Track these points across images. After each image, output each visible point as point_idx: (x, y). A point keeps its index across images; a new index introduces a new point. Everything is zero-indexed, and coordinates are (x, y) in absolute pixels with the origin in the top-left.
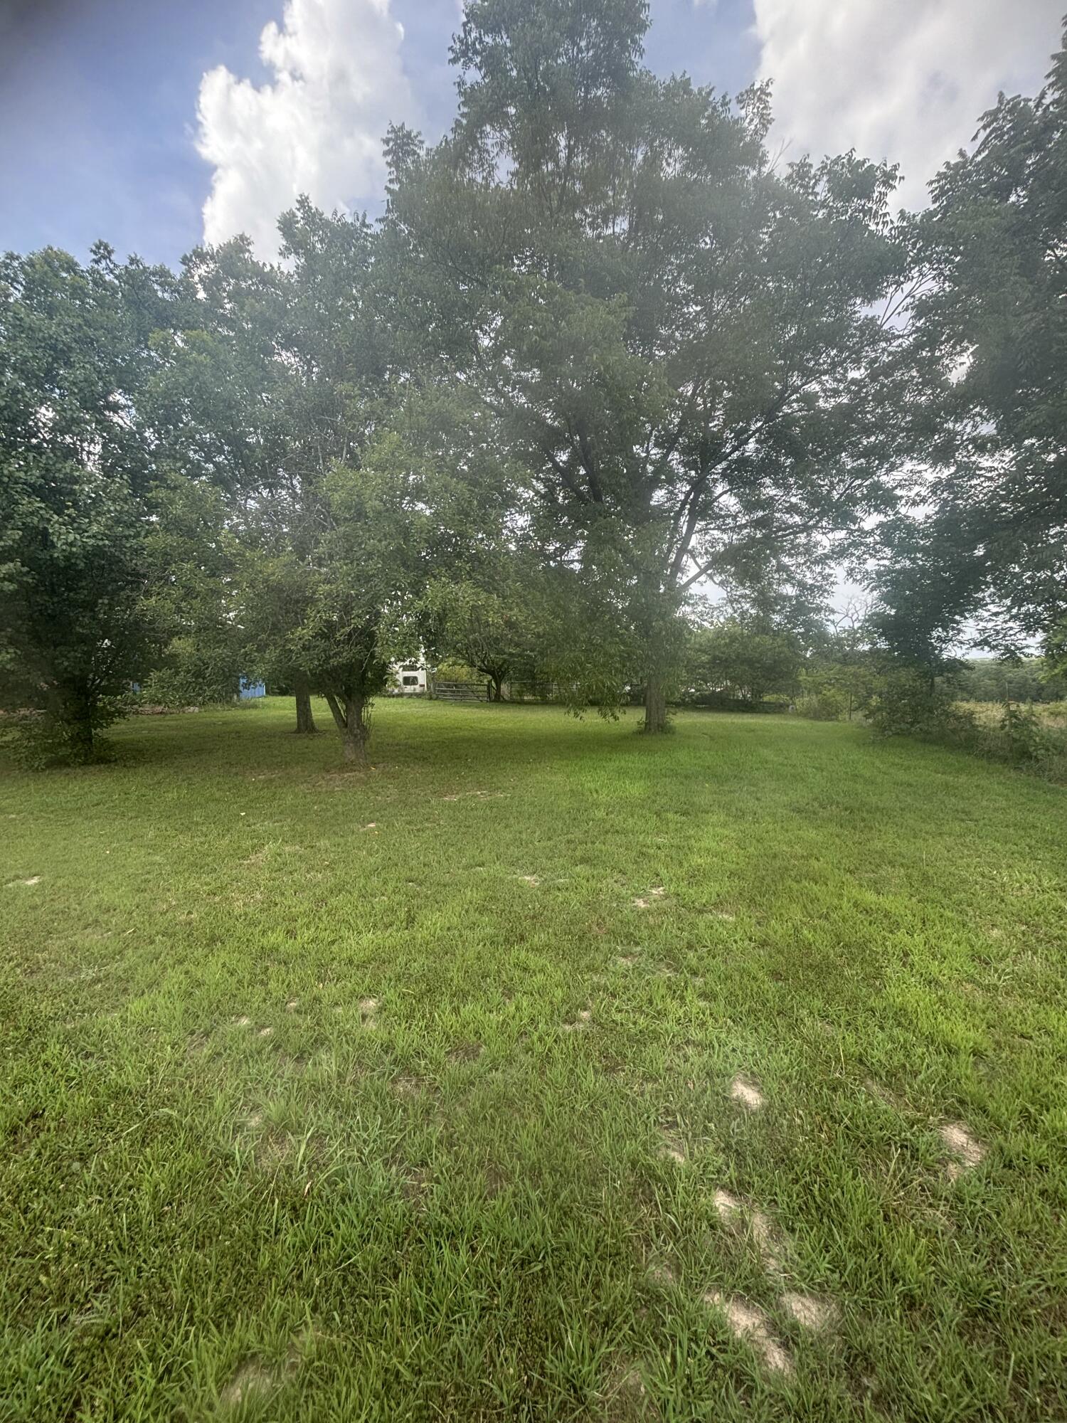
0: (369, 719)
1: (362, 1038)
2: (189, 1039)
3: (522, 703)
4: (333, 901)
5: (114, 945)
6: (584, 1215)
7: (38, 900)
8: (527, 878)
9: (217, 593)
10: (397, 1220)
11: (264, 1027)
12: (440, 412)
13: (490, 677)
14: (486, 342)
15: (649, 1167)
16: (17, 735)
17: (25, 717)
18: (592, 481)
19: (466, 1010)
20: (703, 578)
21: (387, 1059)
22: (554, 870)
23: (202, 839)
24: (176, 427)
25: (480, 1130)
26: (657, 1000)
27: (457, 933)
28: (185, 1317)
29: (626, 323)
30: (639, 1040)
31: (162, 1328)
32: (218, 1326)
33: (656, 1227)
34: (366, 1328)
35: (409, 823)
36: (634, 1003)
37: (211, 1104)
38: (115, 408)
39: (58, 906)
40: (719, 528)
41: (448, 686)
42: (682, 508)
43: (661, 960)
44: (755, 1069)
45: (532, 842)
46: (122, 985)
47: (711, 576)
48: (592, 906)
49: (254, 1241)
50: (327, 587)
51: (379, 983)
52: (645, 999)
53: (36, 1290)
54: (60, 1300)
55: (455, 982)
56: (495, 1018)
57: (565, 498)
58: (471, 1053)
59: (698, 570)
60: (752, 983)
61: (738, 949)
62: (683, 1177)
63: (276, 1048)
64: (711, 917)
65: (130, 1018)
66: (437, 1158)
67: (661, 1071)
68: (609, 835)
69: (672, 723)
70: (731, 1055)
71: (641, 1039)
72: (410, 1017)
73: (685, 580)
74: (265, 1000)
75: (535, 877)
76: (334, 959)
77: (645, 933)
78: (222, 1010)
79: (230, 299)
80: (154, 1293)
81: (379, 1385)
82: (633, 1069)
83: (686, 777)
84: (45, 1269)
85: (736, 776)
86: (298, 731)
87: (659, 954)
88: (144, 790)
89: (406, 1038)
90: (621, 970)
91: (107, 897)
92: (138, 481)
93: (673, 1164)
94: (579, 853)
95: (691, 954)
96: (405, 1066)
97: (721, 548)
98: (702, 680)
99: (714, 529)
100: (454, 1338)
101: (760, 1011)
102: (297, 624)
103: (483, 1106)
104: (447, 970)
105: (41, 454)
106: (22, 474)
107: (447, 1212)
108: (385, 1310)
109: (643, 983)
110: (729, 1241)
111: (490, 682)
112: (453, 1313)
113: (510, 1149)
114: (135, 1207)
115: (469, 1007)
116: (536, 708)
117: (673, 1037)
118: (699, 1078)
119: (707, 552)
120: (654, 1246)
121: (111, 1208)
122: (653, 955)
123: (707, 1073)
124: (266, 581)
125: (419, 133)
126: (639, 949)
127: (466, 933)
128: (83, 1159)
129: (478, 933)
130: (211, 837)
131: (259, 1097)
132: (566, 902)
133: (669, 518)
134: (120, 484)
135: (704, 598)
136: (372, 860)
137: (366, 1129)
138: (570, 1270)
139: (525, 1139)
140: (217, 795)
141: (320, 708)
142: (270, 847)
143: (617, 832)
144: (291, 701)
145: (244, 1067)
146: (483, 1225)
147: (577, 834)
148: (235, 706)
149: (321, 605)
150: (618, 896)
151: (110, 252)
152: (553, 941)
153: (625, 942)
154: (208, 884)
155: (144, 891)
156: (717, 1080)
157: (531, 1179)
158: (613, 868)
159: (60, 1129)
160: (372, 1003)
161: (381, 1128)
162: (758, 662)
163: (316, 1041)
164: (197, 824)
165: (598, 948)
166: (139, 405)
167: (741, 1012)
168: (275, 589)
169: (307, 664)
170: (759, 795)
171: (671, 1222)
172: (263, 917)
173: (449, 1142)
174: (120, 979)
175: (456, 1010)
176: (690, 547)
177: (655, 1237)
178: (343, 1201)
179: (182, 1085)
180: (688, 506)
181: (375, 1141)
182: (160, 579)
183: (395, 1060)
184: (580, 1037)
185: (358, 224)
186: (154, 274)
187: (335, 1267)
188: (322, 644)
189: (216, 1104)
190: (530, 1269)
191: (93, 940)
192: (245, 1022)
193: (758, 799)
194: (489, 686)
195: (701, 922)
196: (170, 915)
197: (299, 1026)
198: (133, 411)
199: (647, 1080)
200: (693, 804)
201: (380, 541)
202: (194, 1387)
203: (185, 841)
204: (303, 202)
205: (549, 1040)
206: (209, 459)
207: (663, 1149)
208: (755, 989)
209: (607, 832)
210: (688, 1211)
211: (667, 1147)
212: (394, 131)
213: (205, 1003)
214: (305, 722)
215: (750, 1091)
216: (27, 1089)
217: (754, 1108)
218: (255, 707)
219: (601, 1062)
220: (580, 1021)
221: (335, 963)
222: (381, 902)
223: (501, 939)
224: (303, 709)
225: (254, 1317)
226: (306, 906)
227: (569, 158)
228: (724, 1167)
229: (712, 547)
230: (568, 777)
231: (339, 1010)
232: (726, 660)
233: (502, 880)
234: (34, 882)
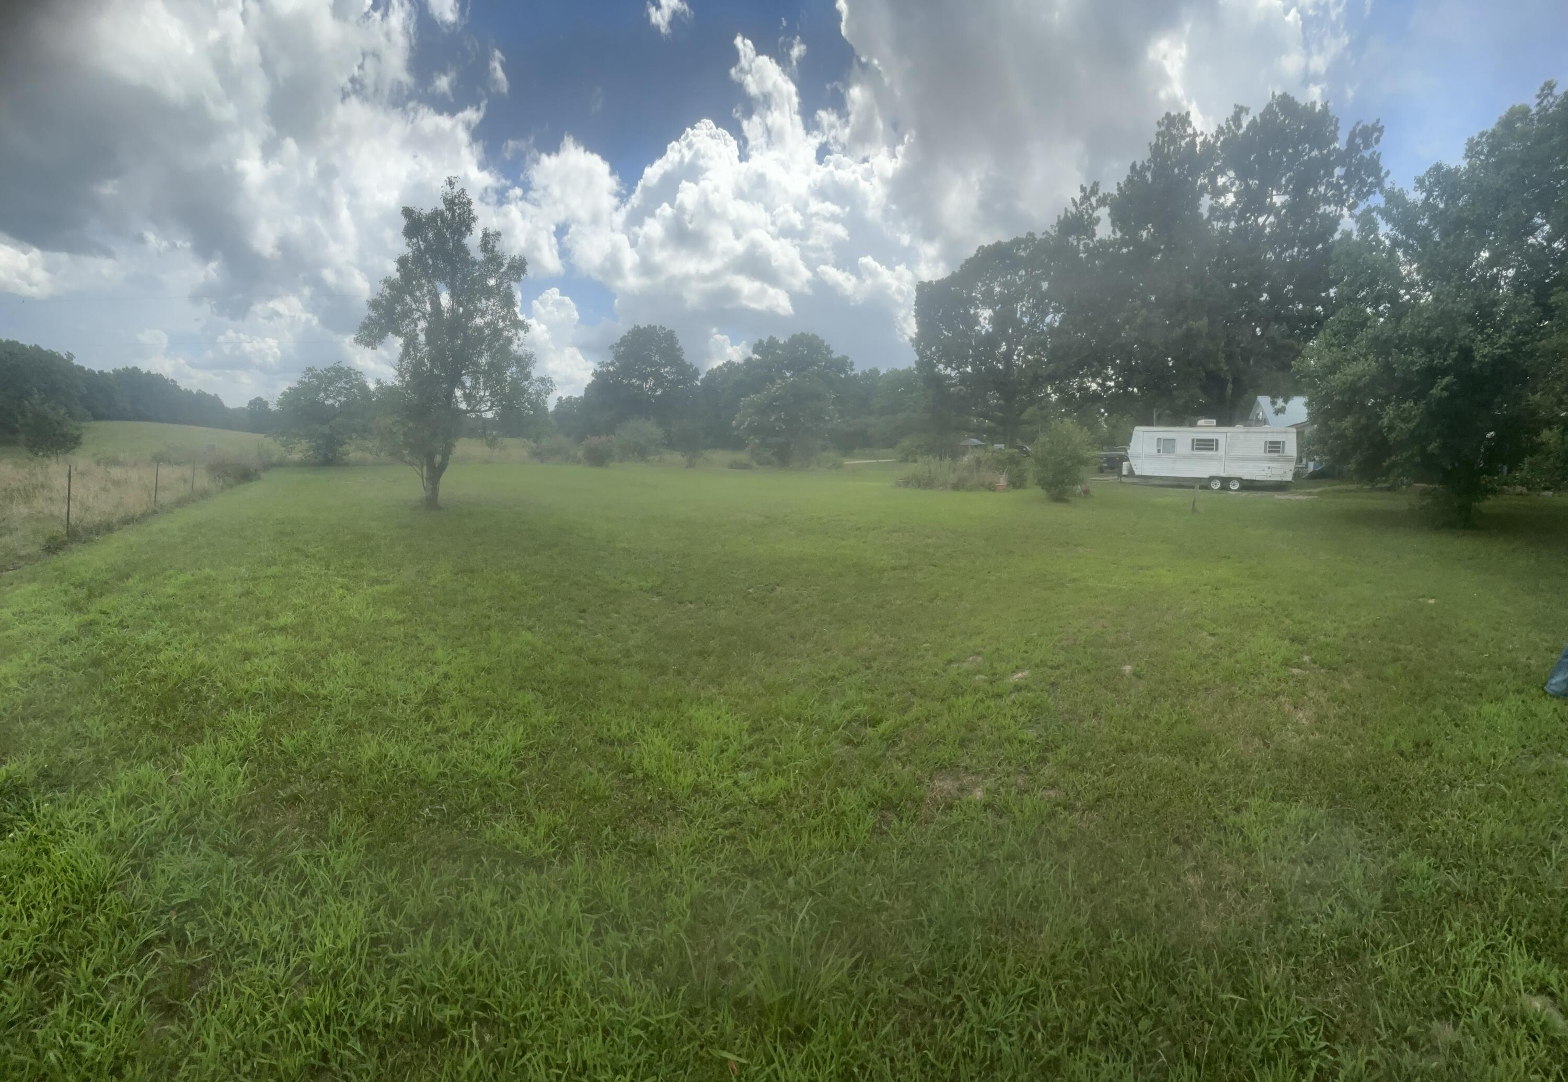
2: (1522, 750)
5: (1476, 661)
7: (1435, 615)
16: (1430, 502)
17: (1435, 490)
28: (1506, 927)
31: (1491, 920)
32: (1528, 951)
38: (1532, 231)
39: (1445, 623)
46: (1479, 691)
53: (1424, 839)
54: (1435, 855)
65: (1483, 715)
80: (1488, 896)
84: (1429, 831)
88: (1502, 555)
91: (1474, 627)
114: (1480, 836)
121: (1466, 826)
128: (1452, 786)
155: (1497, 630)
159: (1441, 760)
164: (1542, 591)
166: (1552, 219)
174: (1477, 686)
191: (1464, 652)
196: (1514, 655)
198: (1547, 227)
202: (1508, 972)
203: (1530, 602)
213: (1537, 732)
216: (1425, 726)
234: (1432, 601)
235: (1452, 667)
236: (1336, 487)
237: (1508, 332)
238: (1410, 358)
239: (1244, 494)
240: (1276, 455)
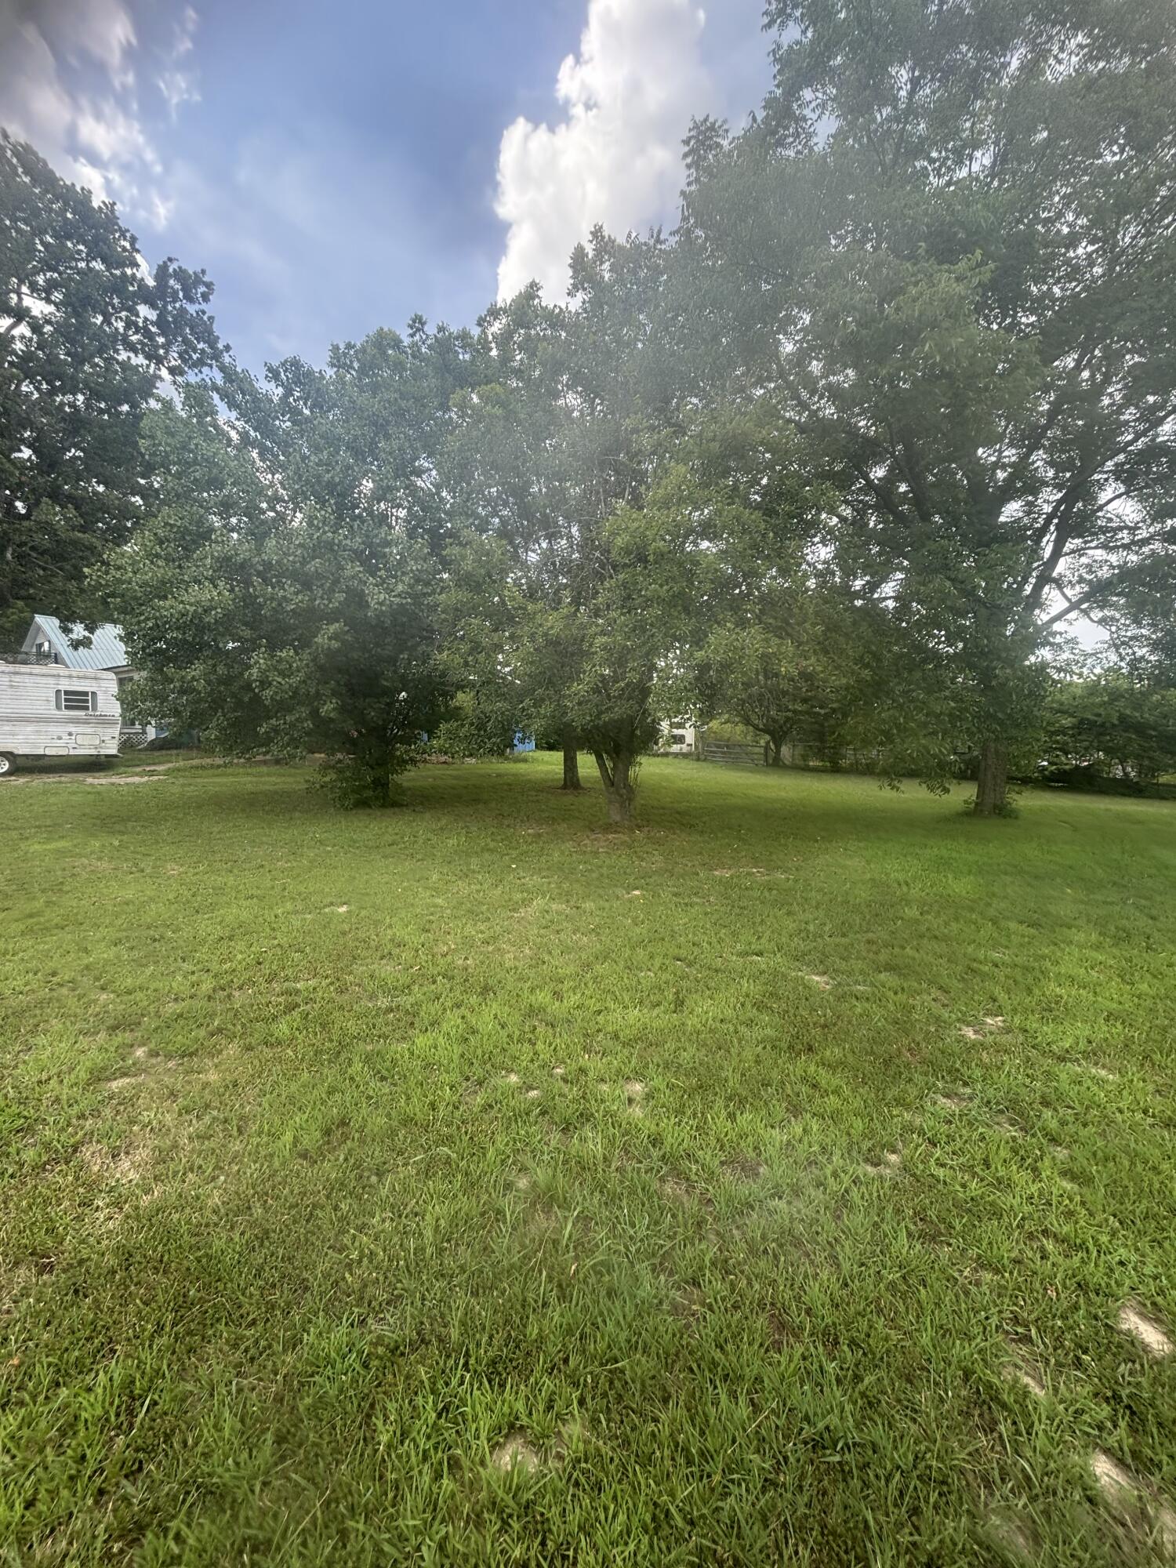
0: (636, 779)
1: (629, 1123)
2: (464, 1084)
3: (807, 769)
4: (599, 969)
5: (404, 980)
6: (897, 1417)
7: (346, 927)
8: (816, 978)
9: (498, 648)
10: (667, 1338)
11: (531, 1088)
12: (734, 436)
13: (768, 737)
14: (788, 348)
15: (989, 1386)
16: (334, 777)
17: (340, 761)
18: (919, 500)
19: (745, 1118)
20: (1073, 615)
21: (655, 1153)
22: (850, 973)
23: (478, 887)
24: (468, 484)
25: (761, 1264)
26: (996, 1163)
27: (732, 1029)
28: (462, 1361)
29: (980, 290)
30: (969, 1211)
31: (442, 1363)
32: (490, 1382)
33: (1001, 1469)
34: (634, 1447)
35: (675, 895)
36: (961, 1160)
37: (484, 1155)
38: (419, 473)
39: (362, 935)
40: (1105, 546)
41: (718, 746)
42: (1048, 521)
43: (1001, 1112)
44: (1159, 1300)
45: (821, 936)
46: (410, 1019)
47: (1086, 612)
48: (902, 1025)
49: (523, 1306)
50: (604, 639)
51: (646, 1066)
52: (978, 1157)
53: (342, 1284)
54: (360, 1301)
55: (731, 1083)
56: (778, 1136)
57: (877, 523)
58: (749, 1170)
59: (1067, 605)
60: (1150, 1174)
61: (1124, 1121)
62: (1044, 1417)
63: (543, 1113)
64: (1079, 1069)
65: (416, 1052)
66: (710, 1282)
67: (1006, 1261)
68: (925, 941)
69: (1014, 805)
70: (1118, 1270)
71: (978, 1210)
72: (680, 1112)
73: (1045, 617)
74: (532, 1061)
75: (825, 978)
76: (599, 1031)
77: (978, 1073)
78: (494, 1063)
79: (521, 349)
80: (436, 1325)
81: (648, 1518)
82: (962, 1246)
83: (1036, 877)
84: (349, 1266)
85: (1115, 884)
86: (565, 787)
87: (998, 1103)
88: (430, 835)
89: (677, 1135)
90: (943, 1113)
91: (400, 933)
92: (437, 542)
93: (1026, 1394)
94: (883, 957)
95: (1048, 1114)
96: (674, 1165)
97: (1104, 573)
98: (1060, 750)
99: (1096, 548)
100: (731, 1500)
101: (1165, 1218)
102: (571, 679)
103: (764, 1237)
104: (721, 1068)
105: (363, 522)
106: (348, 542)
107: (722, 1348)
108: (653, 1434)
109: (975, 1136)
110: (1120, 1531)
111: (768, 743)
112: (732, 1471)
113: (798, 1299)
114: (421, 1234)
115: (748, 1116)
116: (824, 776)
117: (1023, 1219)
118: (1065, 1287)
119: (1081, 580)
120: (998, 1494)
121: (401, 1228)
122: (989, 1102)
123: (1079, 1285)
124: (546, 634)
125: (725, 122)
126: (968, 1091)
127: (743, 1029)
128: (380, 1174)
129: (757, 1033)
130: (486, 886)
131: (526, 1159)
132: (866, 1014)
133: (1026, 538)
134: (421, 545)
135: (1073, 642)
136: (638, 930)
137: (633, 1226)
138: (877, 1477)
139: (814, 1290)
140: (492, 845)
141: (587, 764)
142: (539, 903)
143: (936, 937)
144: (558, 756)
145: (513, 1125)
146: (766, 1380)
147: (881, 934)
148: (507, 759)
149: (597, 659)
150: (938, 1019)
151: (423, 324)
152: (851, 1059)
153: (948, 1078)
154: (482, 932)
155: (428, 931)
156: (1098, 1300)
157: (824, 1345)
158: (930, 983)
159: (362, 1141)
160: (638, 1087)
161: (648, 1228)
162: (1154, 729)
163: (582, 1115)
164: (474, 872)
165: (911, 1080)
166: (438, 466)
167: (1133, 1212)
168: (553, 643)
169: (578, 718)
170: (1154, 912)
171: (1023, 1470)
172: (532, 973)
173: (724, 1267)
174: (407, 1012)
175: (732, 1117)
176: (1055, 574)
177: (998, 1481)
178: (609, 1294)
179: (458, 1128)
180: (1056, 521)
181: (642, 1240)
182: (450, 635)
183: (664, 1156)
184: (887, 1184)
185: (652, 242)
186: (457, 338)
187: (601, 1365)
188: (595, 698)
189: (489, 1156)
190: (824, 1455)
191: (387, 970)
192: (514, 1078)
193: (1153, 918)
194: (767, 748)
195: (1065, 1073)
196: (449, 957)
197: (564, 1096)
198: (434, 473)
199: (982, 1266)
200: (1047, 914)
201: (661, 586)
202: (468, 1435)
203: (463, 888)
204: (597, 233)
205: (846, 1180)
206: (495, 514)
207: (1011, 1369)
208: (1157, 1186)
209: (922, 936)
210: (1052, 1465)
211: (1016, 1366)
212: (696, 127)
213: (479, 1052)
214: (571, 780)
215: (1150, 1329)
216: (338, 1096)
217: (1157, 1355)
218: (525, 761)
219: (915, 1224)
220: (887, 1164)
221: (601, 1035)
222: (647, 977)
223: (785, 1046)
224: (570, 764)
225: (522, 1387)
226: (571, 969)
227: (912, 93)
228: (1109, 1424)
229: (1090, 572)
230: (868, 862)
231: (605, 1087)
232: (1103, 725)
233: (784, 977)
234: (343, 909)
235: (372, 997)
236: (195, 762)
237: (406, 579)
238: (281, 593)
239: (21, 780)
240: (82, 713)
